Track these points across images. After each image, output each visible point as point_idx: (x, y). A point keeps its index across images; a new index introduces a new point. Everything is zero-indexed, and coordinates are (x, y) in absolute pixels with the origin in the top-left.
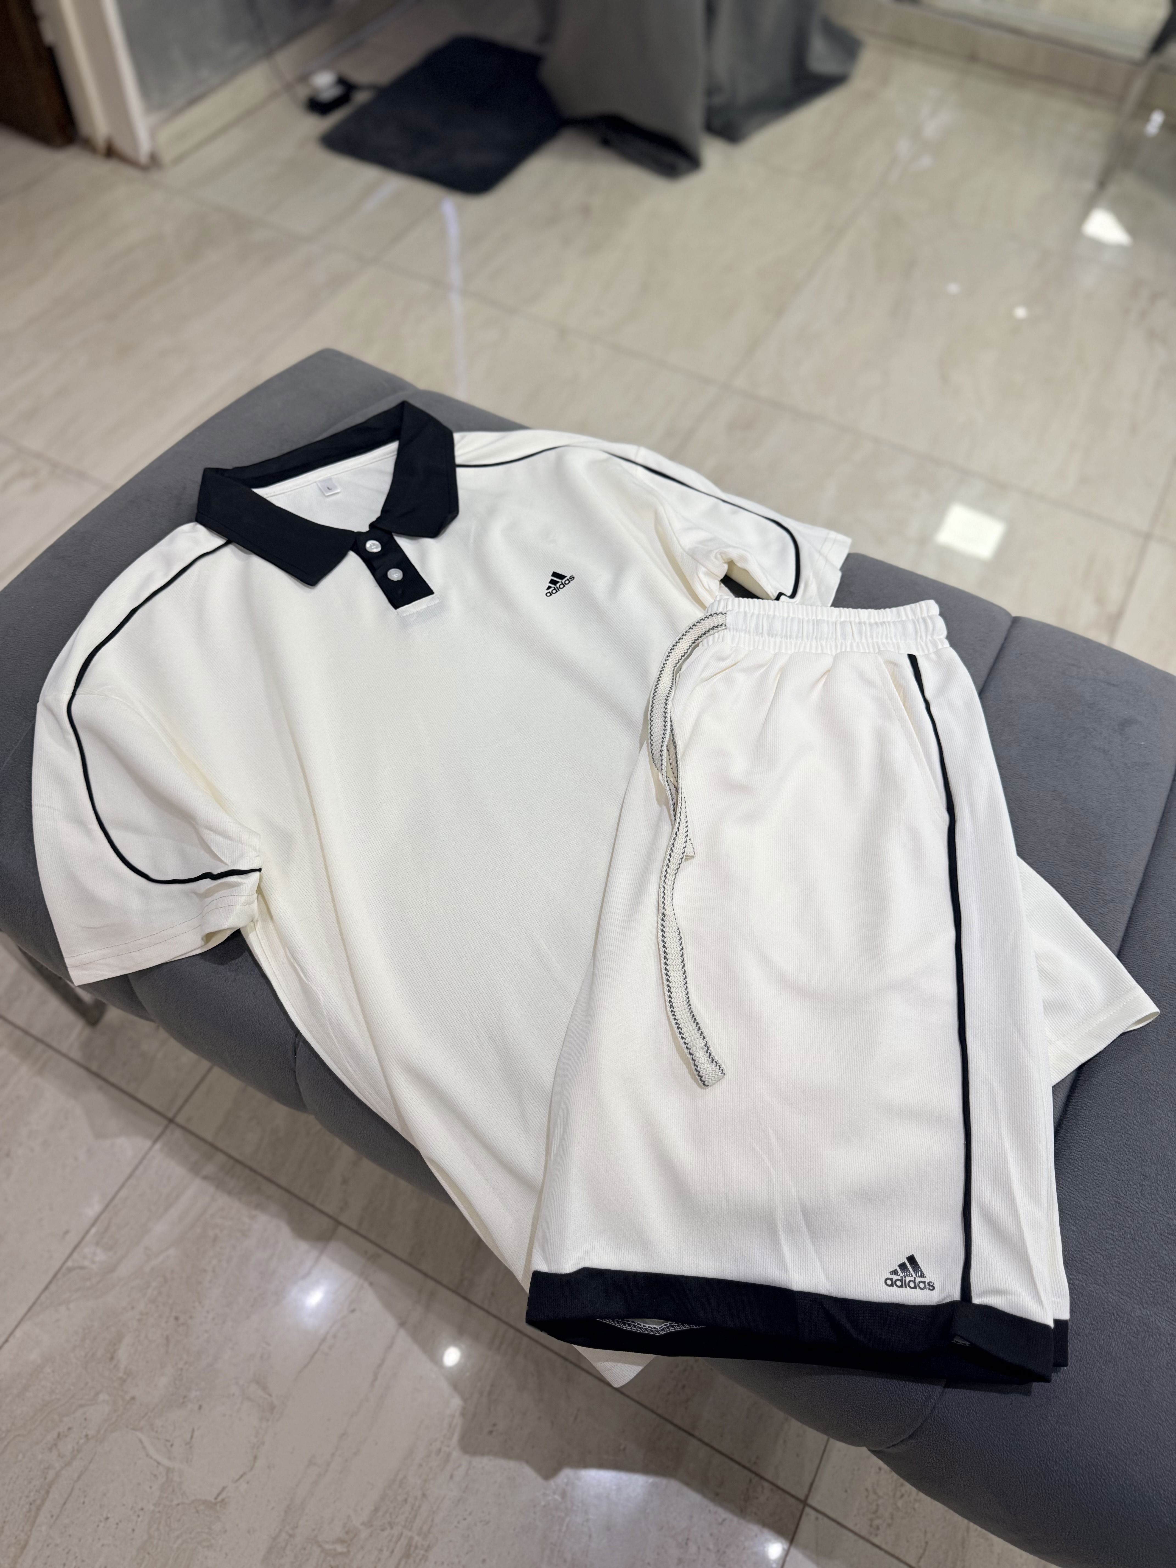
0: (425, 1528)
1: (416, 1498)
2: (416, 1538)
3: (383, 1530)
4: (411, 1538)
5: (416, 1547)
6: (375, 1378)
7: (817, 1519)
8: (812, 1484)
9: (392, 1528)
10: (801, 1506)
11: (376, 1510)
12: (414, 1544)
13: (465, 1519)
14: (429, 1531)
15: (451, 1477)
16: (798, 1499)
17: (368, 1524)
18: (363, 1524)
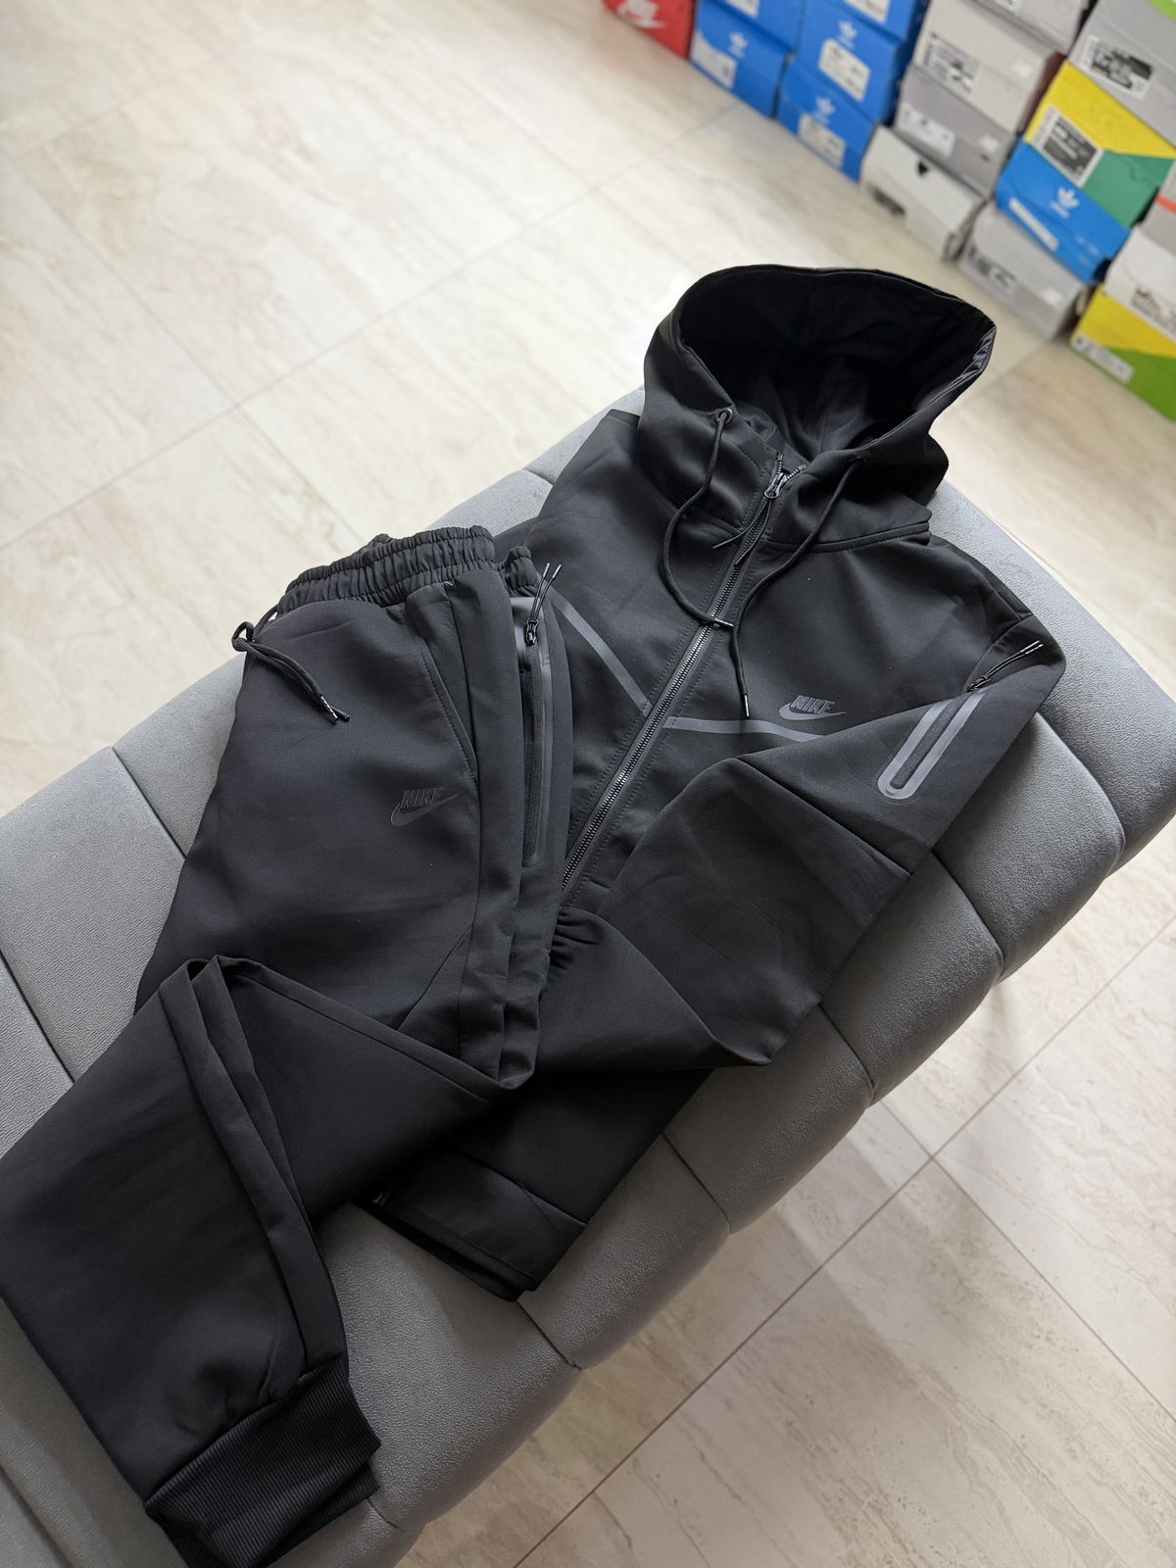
0: (865, 1488)
1: (842, 1490)
2: (870, 1499)
3: (856, 1528)
4: (869, 1504)
5: (877, 1501)
6: (738, 1497)
7: (945, 1154)
8: (922, 1147)
9: (856, 1520)
10: (933, 1163)
11: (840, 1529)
12: (873, 1502)
13: (868, 1450)
14: (868, 1485)
15: (835, 1451)
16: (927, 1163)
17: (848, 1541)
18: (848, 1544)
